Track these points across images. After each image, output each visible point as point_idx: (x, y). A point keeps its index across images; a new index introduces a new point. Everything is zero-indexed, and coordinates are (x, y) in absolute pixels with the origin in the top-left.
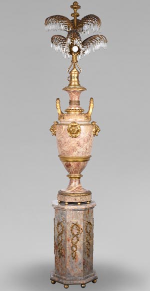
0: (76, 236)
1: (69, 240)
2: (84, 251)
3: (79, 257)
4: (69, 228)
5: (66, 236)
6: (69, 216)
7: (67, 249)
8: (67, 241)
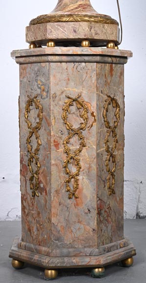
0: (77, 133)
1: (57, 145)
2: (99, 177)
3: (85, 191)
4: (56, 111)
5: (49, 134)
6: (58, 75)
7: (54, 169)
8: (53, 147)
